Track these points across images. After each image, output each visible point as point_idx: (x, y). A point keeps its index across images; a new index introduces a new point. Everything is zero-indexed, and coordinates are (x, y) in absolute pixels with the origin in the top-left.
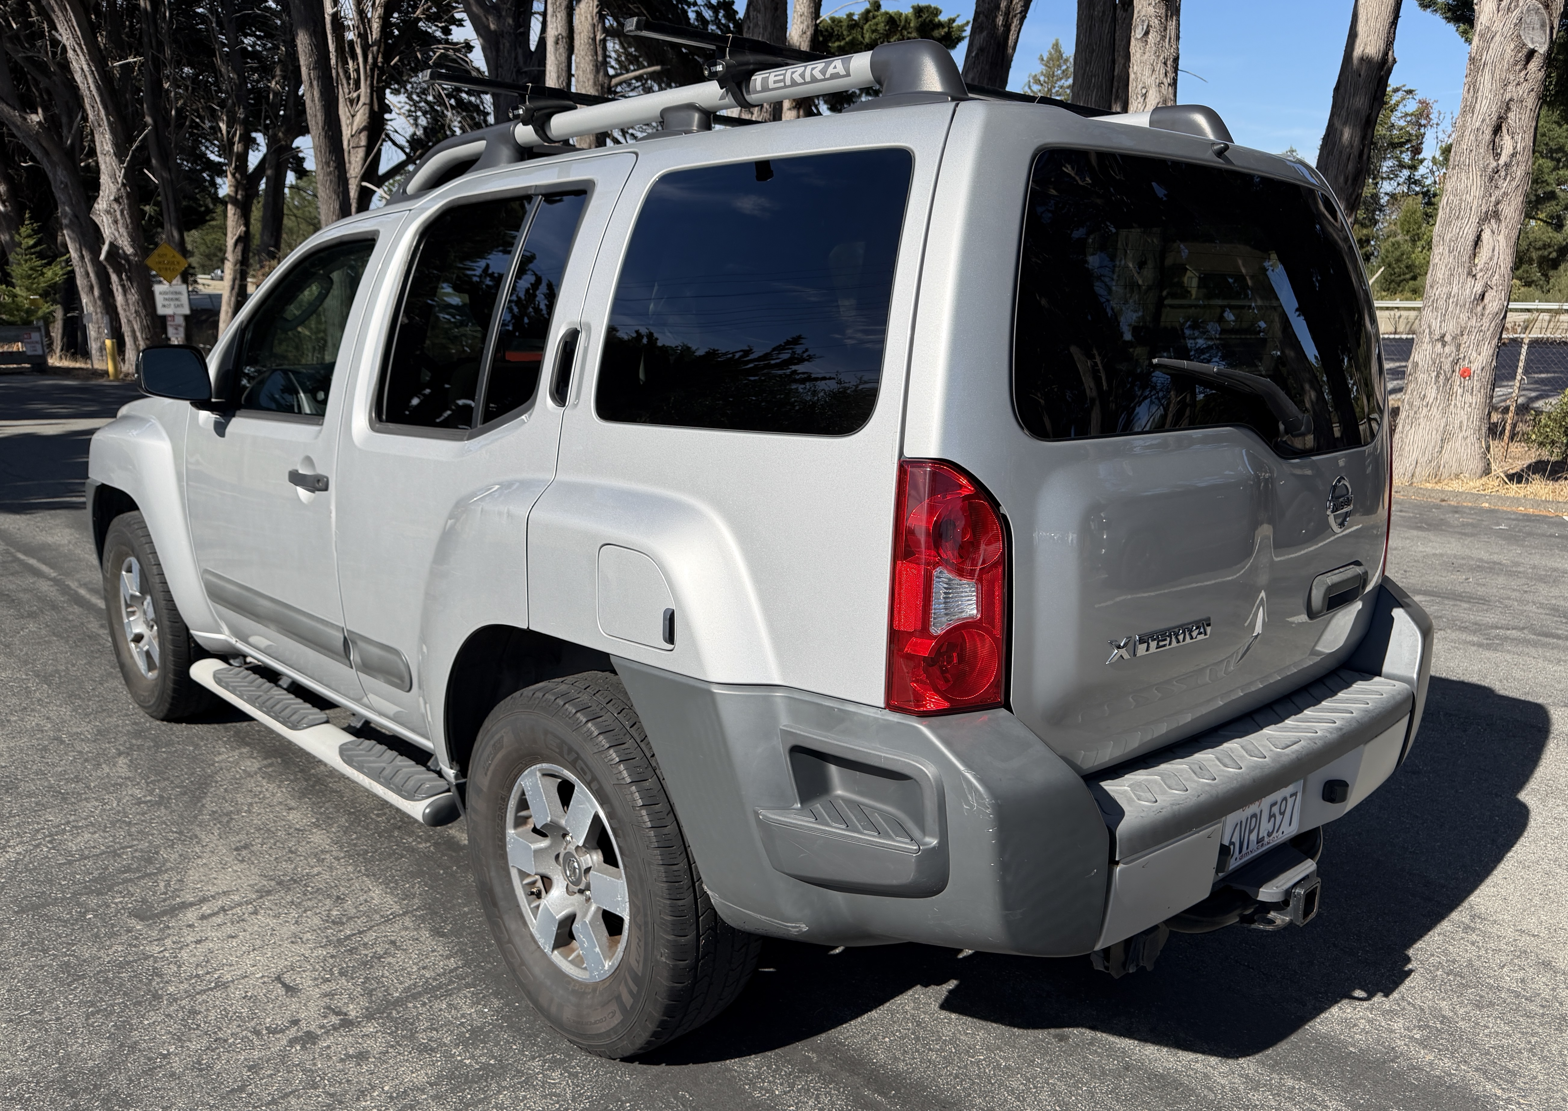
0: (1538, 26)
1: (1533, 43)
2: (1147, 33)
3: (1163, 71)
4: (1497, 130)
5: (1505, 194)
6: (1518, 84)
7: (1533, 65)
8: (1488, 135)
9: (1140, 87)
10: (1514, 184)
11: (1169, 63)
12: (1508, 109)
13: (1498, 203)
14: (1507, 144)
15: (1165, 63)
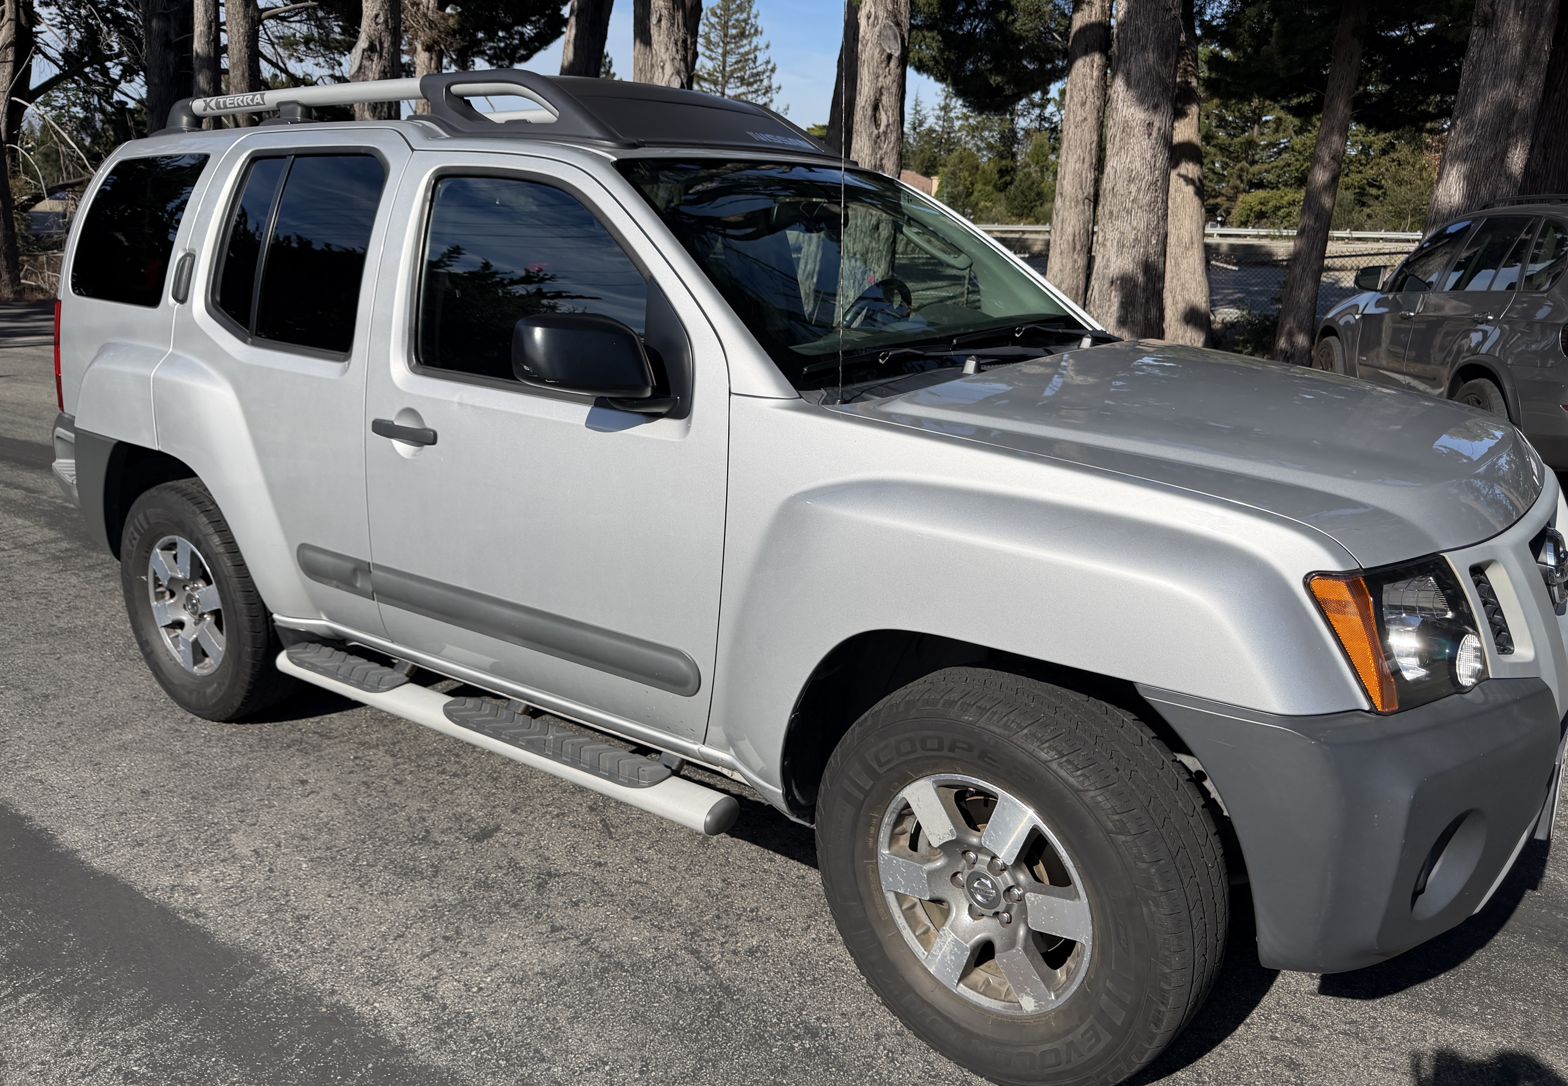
0: (892, 37)
1: (890, 49)
2: (660, 20)
3: (674, 50)
4: (876, 108)
5: (886, 153)
6: (885, 77)
7: (893, 64)
8: (869, 112)
9: (659, 60)
10: (891, 145)
11: (679, 43)
12: (881, 94)
13: (881, 159)
14: (883, 118)
15: (676, 44)
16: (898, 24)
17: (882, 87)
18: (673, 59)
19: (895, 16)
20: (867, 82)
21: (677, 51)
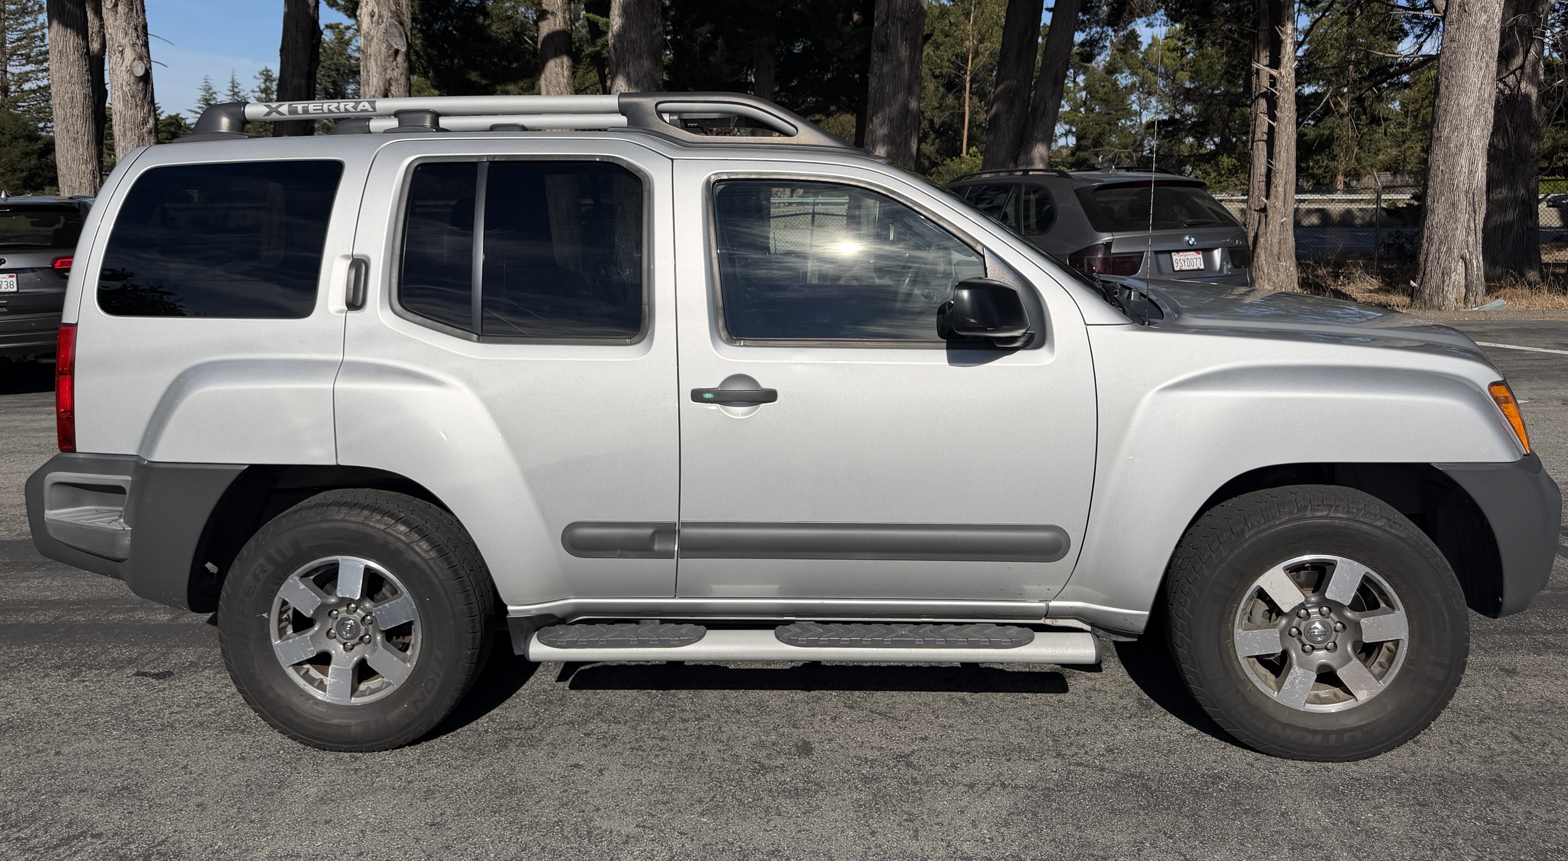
16: (401, 24)
17: (391, 79)
18: (134, 45)
19: (399, 16)
20: (375, 74)
21: (138, 37)
